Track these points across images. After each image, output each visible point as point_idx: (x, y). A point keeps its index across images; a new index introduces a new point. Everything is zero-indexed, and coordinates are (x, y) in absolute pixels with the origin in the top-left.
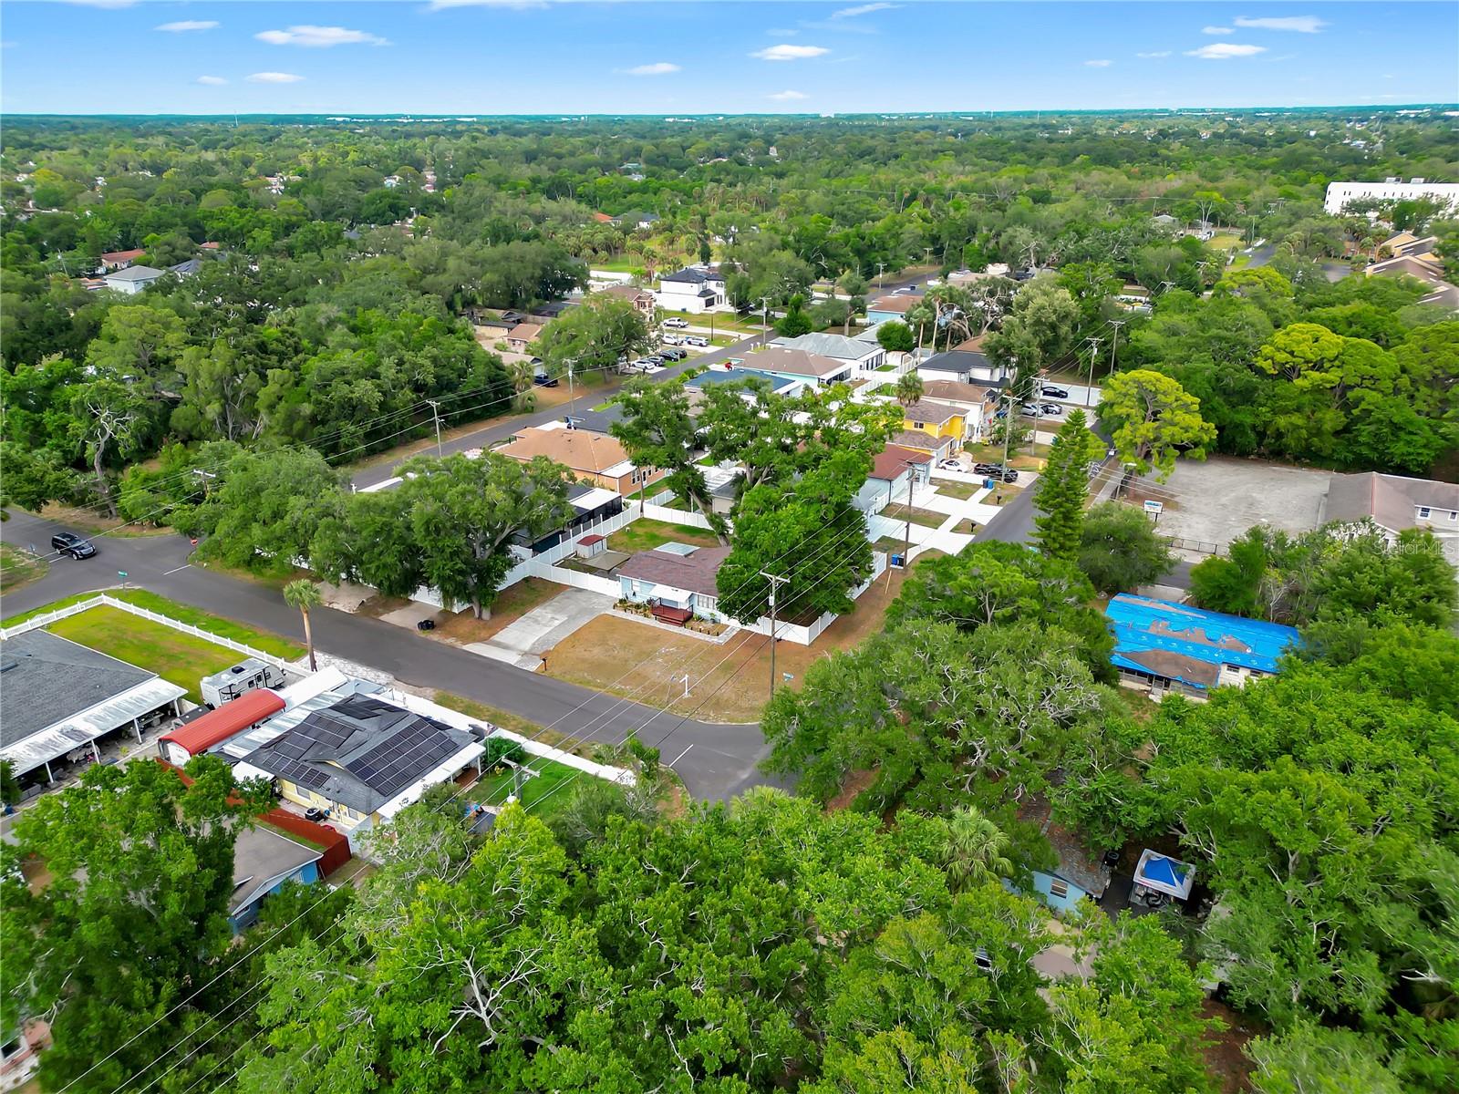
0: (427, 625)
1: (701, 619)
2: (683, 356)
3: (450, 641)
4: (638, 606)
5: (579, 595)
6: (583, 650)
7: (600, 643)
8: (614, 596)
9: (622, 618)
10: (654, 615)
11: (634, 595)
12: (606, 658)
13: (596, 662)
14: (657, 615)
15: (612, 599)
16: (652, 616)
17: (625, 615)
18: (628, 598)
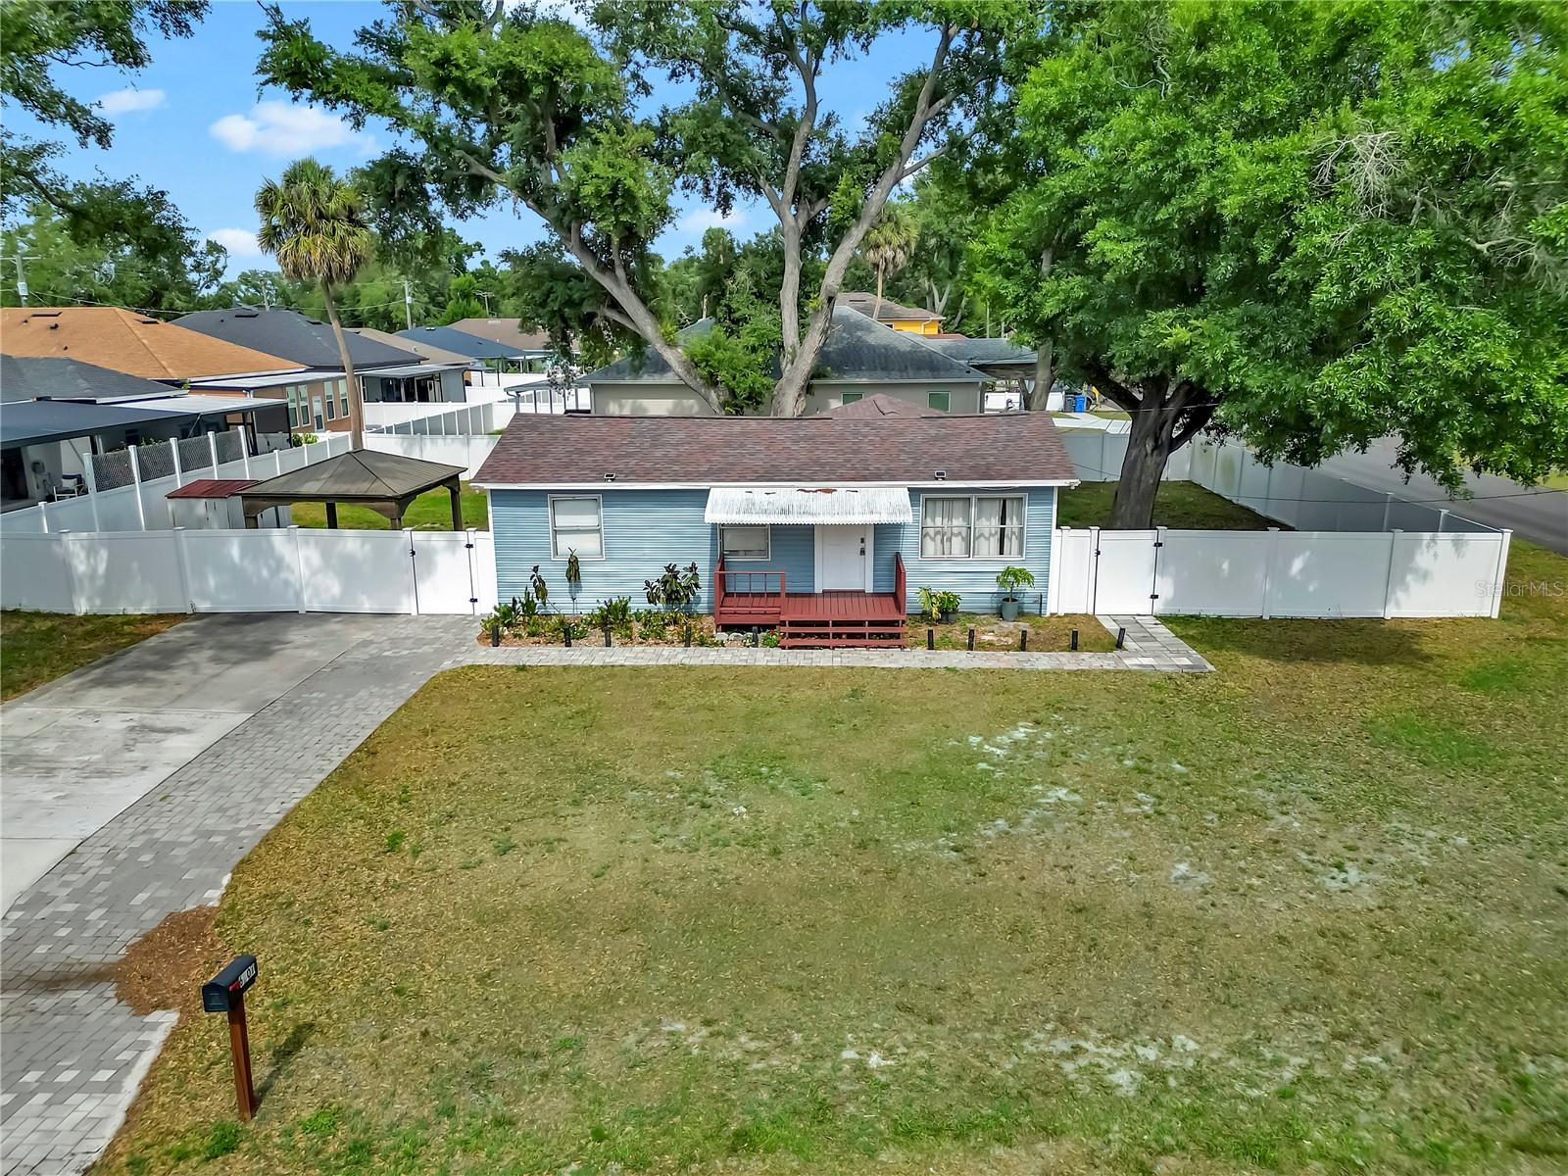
4: (610, 618)
6: (485, 850)
7: (569, 787)
8: (467, 608)
9: (522, 668)
10: (727, 628)
11: (573, 572)
12: (701, 861)
13: (658, 902)
14: (746, 628)
15: (463, 621)
16: (722, 636)
17: (552, 655)
18: (541, 590)
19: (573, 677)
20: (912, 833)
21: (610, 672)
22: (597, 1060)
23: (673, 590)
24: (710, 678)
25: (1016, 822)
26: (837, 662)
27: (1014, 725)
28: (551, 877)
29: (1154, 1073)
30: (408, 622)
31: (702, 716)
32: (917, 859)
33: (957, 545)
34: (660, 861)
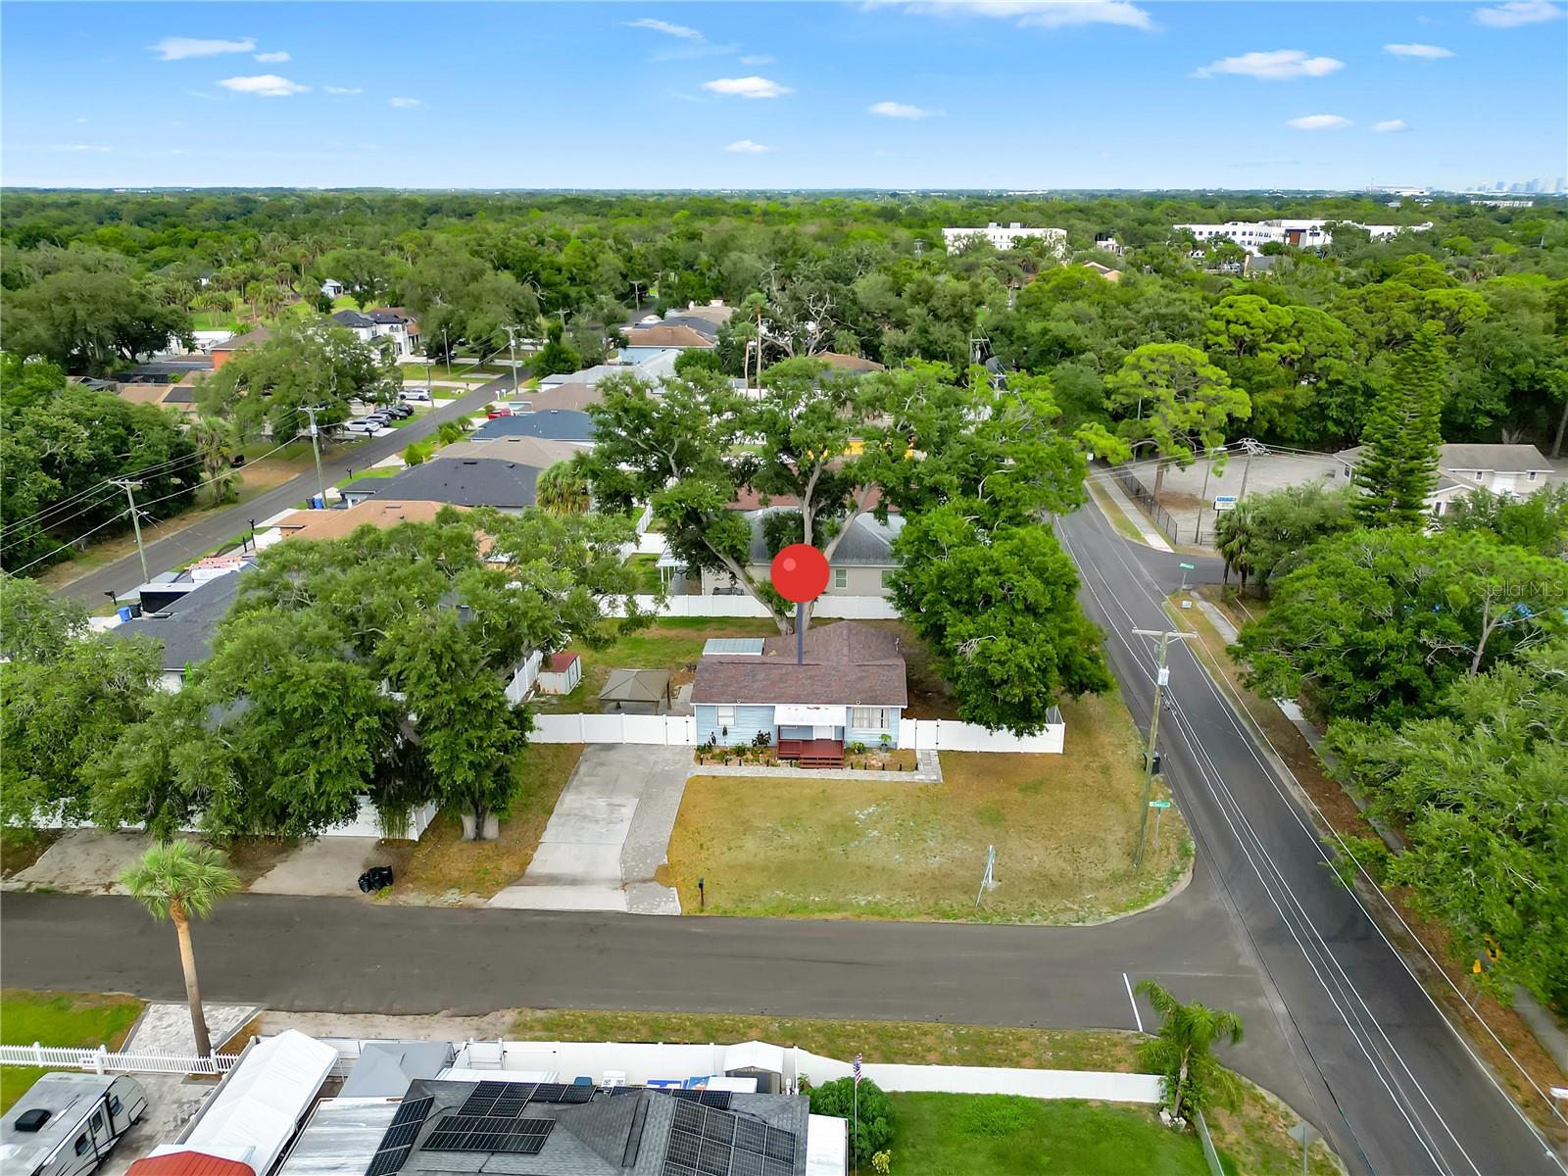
0: (377, 879)
1: (861, 750)
2: (410, 412)
3: (452, 897)
4: (740, 751)
5: (613, 755)
6: (725, 849)
7: (741, 829)
8: (686, 743)
9: (714, 777)
10: (781, 759)
11: (725, 732)
12: (780, 853)
13: (770, 864)
14: (787, 759)
15: (684, 749)
16: (779, 761)
17: (720, 770)
18: (714, 740)
19: (731, 782)
20: (833, 846)
21: (742, 780)
22: (763, 898)
23: (762, 740)
24: (777, 783)
25: (860, 842)
26: (819, 776)
27: (870, 806)
28: (742, 857)
29: (869, 902)
30: (665, 749)
31: (776, 801)
32: (833, 853)
33: (865, 723)
34: (769, 853)
